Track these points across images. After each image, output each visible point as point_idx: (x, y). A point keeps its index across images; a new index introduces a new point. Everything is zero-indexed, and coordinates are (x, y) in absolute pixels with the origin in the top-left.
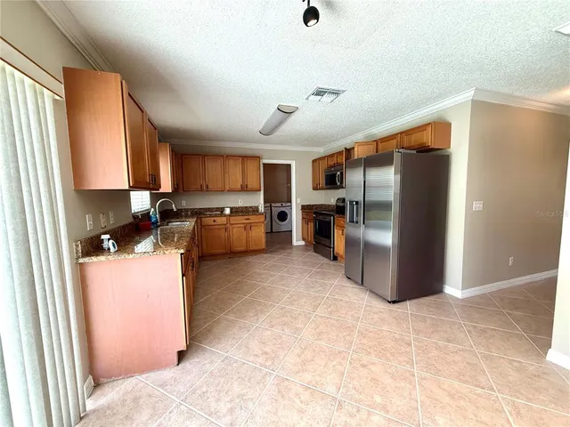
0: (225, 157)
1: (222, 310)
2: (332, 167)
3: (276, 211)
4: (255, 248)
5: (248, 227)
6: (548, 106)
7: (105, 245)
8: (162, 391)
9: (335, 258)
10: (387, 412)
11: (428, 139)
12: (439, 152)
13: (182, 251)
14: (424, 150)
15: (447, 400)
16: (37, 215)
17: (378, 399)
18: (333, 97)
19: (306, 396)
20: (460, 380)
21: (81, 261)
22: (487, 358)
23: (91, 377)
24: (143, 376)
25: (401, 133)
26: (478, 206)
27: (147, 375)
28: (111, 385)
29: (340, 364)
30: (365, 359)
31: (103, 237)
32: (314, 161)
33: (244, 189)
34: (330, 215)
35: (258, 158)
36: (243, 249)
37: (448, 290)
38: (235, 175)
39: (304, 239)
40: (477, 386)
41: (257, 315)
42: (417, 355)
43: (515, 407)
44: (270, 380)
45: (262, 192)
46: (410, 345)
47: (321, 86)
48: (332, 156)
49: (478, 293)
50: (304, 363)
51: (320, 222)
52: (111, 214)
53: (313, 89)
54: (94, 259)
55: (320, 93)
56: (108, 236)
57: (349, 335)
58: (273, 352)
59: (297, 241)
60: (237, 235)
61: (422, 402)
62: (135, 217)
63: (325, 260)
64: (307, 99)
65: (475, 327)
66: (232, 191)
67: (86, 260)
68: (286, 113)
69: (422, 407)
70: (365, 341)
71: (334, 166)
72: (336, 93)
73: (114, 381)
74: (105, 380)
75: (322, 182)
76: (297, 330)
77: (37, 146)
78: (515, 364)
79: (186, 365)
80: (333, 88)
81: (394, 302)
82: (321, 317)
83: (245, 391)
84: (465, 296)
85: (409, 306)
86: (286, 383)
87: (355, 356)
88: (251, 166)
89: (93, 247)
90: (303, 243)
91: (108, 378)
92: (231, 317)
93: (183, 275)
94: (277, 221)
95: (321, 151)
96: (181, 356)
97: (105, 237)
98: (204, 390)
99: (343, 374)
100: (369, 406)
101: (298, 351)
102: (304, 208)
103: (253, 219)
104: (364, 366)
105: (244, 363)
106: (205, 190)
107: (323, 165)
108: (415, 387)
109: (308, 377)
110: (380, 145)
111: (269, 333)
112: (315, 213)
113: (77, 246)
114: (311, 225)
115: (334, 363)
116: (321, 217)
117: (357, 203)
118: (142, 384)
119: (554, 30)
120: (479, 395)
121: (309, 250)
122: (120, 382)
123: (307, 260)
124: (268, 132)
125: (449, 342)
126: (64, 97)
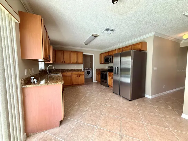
0: (71, 52)
1: (73, 105)
2: (107, 56)
3: (86, 71)
4: (81, 83)
5: (79, 76)
6: (174, 39)
7: (32, 81)
8: (55, 137)
9: (108, 86)
10: (139, 138)
11: (140, 47)
12: (144, 52)
13: (63, 83)
14: (140, 51)
15: (156, 132)
16: (8, 67)
17: (134, 134)
18: (112, 32)
19: (109, 134)
20: (158, 125)
21: (23, 87)
22: (164, 117)
23: (25, 133)
24: (46, 131)
25: (131, 45)
26: (155, 69)
27: (48, 131)
28: (33, 136)
29: (119, 122)
30: (127, 120)
31: (31, 78)
32: (100, 54)
33: (77, 63)
34: (107, 72)
35: (82, 52)
36: (77, 83)
37: (146, 96)
38: (74, 58)
39: (97, 80)
40: (164, 127)
41: (85, 106)
42: (143, 117)
43: (178, 133)
44: (95, 130)
45: (83, 64)
46: (139, 114)
47: (108, 28)
48: (107, 52)
49: (155, 97)
50: (106, 123)
51: (103, 74)
52: (33, 70)
53: (106, 29)
54: (29, 86)
55: (108, 30)
56: (33, 77)
57: (119, 112)
58: (94, 119)
59: (94, 81)
60: (75, 78)
61: (149, 134)
62: (40, 71)
63: (105, 87)
64: (103, 32)
65: (157, 107)
66: (73, 63)
67: (26, 86)
68: (95, 36)
69: (149, 136)
70: (125, 114)
71: (108, 56)
72: (113, 30)
73: (34, 134)
74: (31, 134)
75: (103, 61)
76: (101, 111)
77: (9, 39)
78: (173, 119)
79: (63, 126)
80: (112, 29)
81: (131, 100)
82: (108, 106)
83: (87, 134)
84: (152, 98)
85: (135, 102)
86: (101, 130)
87: (123, 119)
88: (79, 55)
89: (27, 81)
90: (96, 81)
91: (32, 133)
92: (76, 107)
93: (63, 92)
94: (87, 74)
95: (102, 51)
96: (61, 122)
97: (32, 78)
98: (71, 135)
99: (120, 126)
100: (132, 137)
101: (103, 118)
102: (97, 70)
103: (80, 73)
104: (127, 122)
105: (85, 124)
106: (63, 63)
107: (104, 56)
108: (145, 129)
109: (108, 127)
110: (124, 49)
111: (91, 112)
112: (101, 71)
113: (22, 81)
114: (100, 75)
115: (116, 122)
116: (103, 73)
117: (117, 67)
118: (46, 135)
119: (183, 14)
120: (166, 130)
121: (99, 84)
122: (37, 134)
123: (99, 87)
124: (86, 43)
125: (151, 113)
126: (19, 22)
